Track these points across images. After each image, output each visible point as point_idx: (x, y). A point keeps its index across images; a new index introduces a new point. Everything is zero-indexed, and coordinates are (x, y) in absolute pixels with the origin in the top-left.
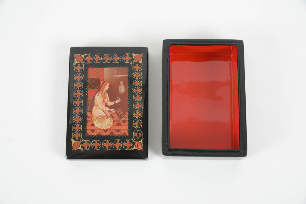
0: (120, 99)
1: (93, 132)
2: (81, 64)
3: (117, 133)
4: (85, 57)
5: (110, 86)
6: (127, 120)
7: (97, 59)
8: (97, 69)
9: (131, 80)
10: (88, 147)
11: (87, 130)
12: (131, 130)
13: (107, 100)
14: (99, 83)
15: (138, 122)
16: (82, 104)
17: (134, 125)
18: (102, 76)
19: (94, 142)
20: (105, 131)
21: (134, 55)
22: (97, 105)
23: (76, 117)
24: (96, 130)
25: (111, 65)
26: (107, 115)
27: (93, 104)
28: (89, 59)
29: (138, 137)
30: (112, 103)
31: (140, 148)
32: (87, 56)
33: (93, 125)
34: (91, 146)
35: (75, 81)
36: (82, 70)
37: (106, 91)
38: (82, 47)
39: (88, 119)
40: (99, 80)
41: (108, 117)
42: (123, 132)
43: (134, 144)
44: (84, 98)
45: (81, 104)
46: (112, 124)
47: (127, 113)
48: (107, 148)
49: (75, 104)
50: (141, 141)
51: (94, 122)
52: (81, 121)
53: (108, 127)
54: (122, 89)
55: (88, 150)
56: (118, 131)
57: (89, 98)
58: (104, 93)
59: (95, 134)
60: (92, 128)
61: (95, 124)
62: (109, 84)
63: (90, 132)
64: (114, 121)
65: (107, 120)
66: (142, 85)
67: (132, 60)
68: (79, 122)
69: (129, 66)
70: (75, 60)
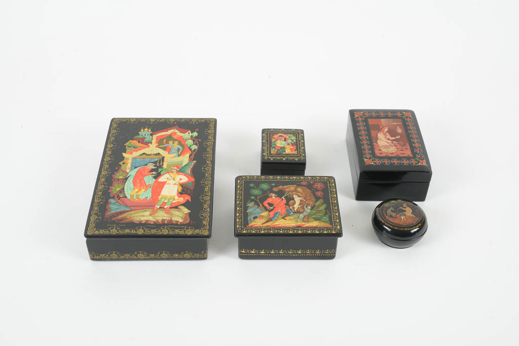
0: (399, 136)
1: (381, 154)
2: (361, 117)
4: (363, 113)
6: (409, 148)
7: (374, 114)
8: (376, 120)
9: (405, 126)
11: (376, 153)
12: (414, 153)
13: (388, 136)
14: (379, 127)
16: (368, 138)
17: (416, 151)
18: (381, 123)
19: (384, 160)
20: (392, 154)
21: (404, 113)
22: (381, 139)
23: (364, 146)
25: (386, 117)
27: (377, 139)
28: (367, 115)
29: (421, 158)
30: (393, 138)
31: (425, 164)
32: (365, 113)
34: (382, 162)
35: (358, 126)
36: (362, 120)
37: (387, 132)
39: (375, 147)
40: (379, 125)
41: (392, 146)
42: (407, 155)
43: (419, 161)
44: (369, 135)
45: (366, 139)
46: (396, 150)
47: (408, 144)
48: (396, 163)
49: (362, 139)
50: (424, 160)
51: (381, 149)
53: (394, 152)
54: (399, 130)
55: (379, 165)
56: (403, 154)
57: (373, 135)
58: (384, 133)
59: (383, 155)
62: (387, 128)
63: (379, 154)
64: (397, 148)
66: (415, 129)
67: (404, 115)
68: (368, 148)
69: (401, 118)
70: (355, 115)
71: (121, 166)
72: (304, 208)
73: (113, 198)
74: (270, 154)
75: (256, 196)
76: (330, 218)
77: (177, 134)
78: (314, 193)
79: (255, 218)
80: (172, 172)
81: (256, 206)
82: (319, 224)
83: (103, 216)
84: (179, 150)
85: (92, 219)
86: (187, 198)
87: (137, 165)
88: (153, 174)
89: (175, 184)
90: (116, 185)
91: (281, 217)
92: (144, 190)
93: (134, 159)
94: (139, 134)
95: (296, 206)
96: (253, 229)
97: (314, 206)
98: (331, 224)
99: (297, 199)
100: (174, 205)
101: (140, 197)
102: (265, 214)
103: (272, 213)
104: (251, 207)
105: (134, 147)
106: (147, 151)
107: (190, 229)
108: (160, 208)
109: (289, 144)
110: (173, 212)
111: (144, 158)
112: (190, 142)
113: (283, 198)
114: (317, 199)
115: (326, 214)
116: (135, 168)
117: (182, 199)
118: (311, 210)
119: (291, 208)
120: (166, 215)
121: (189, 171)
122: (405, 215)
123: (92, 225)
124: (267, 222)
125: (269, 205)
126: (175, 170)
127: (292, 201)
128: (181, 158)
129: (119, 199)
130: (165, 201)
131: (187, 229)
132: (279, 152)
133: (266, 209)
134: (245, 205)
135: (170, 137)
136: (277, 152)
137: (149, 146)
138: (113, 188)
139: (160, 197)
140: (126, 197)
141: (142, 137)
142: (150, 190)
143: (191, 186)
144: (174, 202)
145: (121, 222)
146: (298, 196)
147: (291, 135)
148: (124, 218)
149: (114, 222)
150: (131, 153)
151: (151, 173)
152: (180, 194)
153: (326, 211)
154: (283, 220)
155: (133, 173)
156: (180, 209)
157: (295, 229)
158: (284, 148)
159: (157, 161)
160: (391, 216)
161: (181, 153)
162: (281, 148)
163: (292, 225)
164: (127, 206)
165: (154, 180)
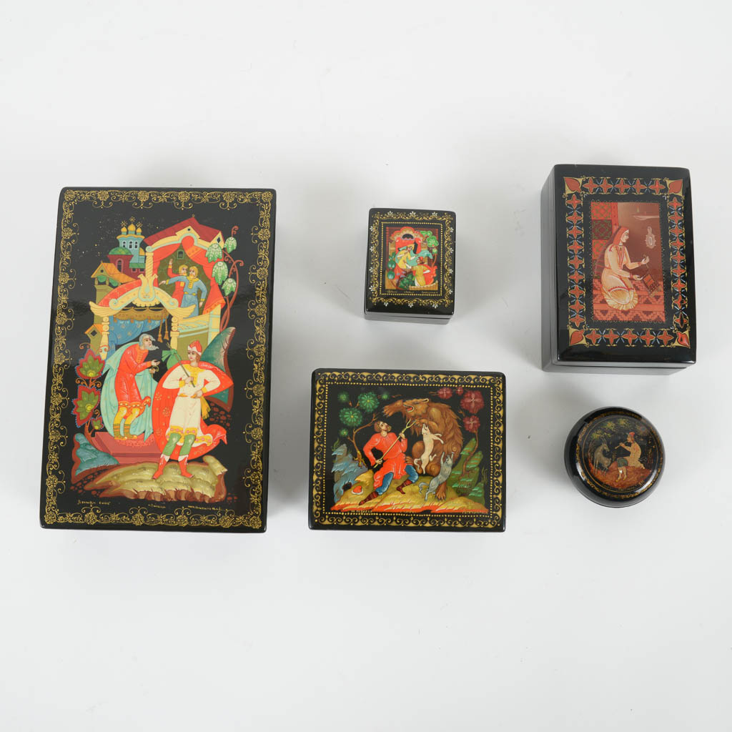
0: (648, 257)
1: (604, 315)
2: (577, 194)
3: (645, 316)
4: (583, 183)
5: (629, 235)
6: (662, 294)
7: (605, 186)
8: (607, 205)
9: (665, 225)
10: (598, 340)
11: (594, 311)
12: (669, 312)
13: (626, 259)
14: (611, 229)
15: (680, 297)
16: (584, 266)
17: (675, 305)
18: (616, 216)
19: (607, 332)
21: (668, 182)
22: (609, 268)
23: (574, 288)
24: (609, 312)
25: (630, 197)
26: (627, 284)
27: (602, 266)
28: (591, 186)
29: (682, 324)
30: (636, 265)
31: (686, 343)
32: (587, 181)
33: (604, 302)
34: (602, 339)
35: (569, 225)
36: (579, 205)
37: (624, 244)
38: (577, 165)
39: (594, 292)
40: (611, 223)
41: (629, 289)
42: (656, 317)
43: (675, 336)
44: (587, 254)
45: (581, 265)
46: (637, 302)
47: (661, 283)
48: (630, 342)
49: (570, 265)
50: (687, 332)
51: (606, 297)
52: (583, 295)
53: (630, 307)
55: (597, 345)
56: (647, 313)
57: (595, 256)
58: (620, 247)
59: (608, 318)
60: (603, 307)
61: (607, 301)
62: (627, 231)
63: (600, 314)
64: (639, 297)
65: (628, 294)
66: (684, 235)
67: (666, 190)
68: (580, 296)
69: (660, 199)
70: (567, 188)
71: (89, 341)
72: (439, 465)
73: (82, 431)
74: (384, 290)
75: (350, 429)
76: (486, 488)
77: (195, 244)
78: (461, 423)
79: (347, 487)
80: (189, 362)
81: (350, 456)
82: (465, 506)
83: (68, 477)
84: (199, 292)
85: (50, 487)
86: (219, 435)
87: (120, 339)
88: (151, 367)
89: (195, 396)
90: (85, 395)
91: (395, 486)
92: (136, 412)
93: (113, 319)
94: (117, 244)
95: (426, 457)
96: (342, 516)
97: (460, 456)
98: (487, 506)
99: (429, 439)
100: (196, 455)
101: (132, 432)
102: (365, 477)
103: (379, 476)
104: (341, 459)
105: (110, 285)
106: (135, 296)
107: (228, 514)
108: (170, 460)
109: (422, 263)
110: (194, 473)
111: (132, 319)
112: (221, 270)
113: (402, 435)
114: (467, 436)
115: (479, 480)
116: (118, 347)
117: (209, 436)
118: (453, 467)
119: (416, 461)
120: (181, 479)
121: (220, 359)
122: (626, 465)
123: (52, 501)
124: (369, 498)
125: (374, 456)
126: (194, 356)
127: (418, 445)
128: (205, 317)
129: (93, 435)
130: (180, 444)
131: (223, 514)
132: (401, 284)
133: (369, 466)
134: (330, 451)
135: (179, 253)
136: (398, 284)
137: (140, 284)
138: (79, 403)
139: (168, 431)
140: (104, 430)
141: (123, 253)
142: (149, 410)
143: (225, 399)
144: (195, 445)
145: (101, 496)
146: (432, 431)
147: (429, 233)
148: (107, 487)
149: (88, 496)
150: (106, 303)
151: (148, 364)
152: (207, 422)
153: (480, 472)
154: (398, 494)
155: (113, 363)
156: (207, 464)
157: (420, 518)
158: (410, 273)
159: (159, 327)
160: (600, 466)
161: (204, 303)
162: (407, 274)
163: (415, 507)
164: (108, 454)
165: (155, 383)
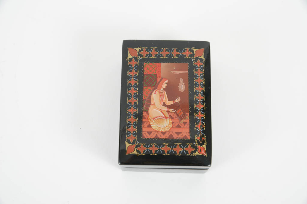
0: (179, 98)
1: (150, 135)
2: (135, 58)
3: (176, 135)
4: (140, 51)
5: (168, 83)
6: (188, 121)
7: (154, 53)
8: (154, 65)
9: (191, 77)
10: (144, 151)
11: (143, 132)
12: (193, 132)
13: (165, 99)
14: (156, 80)
15: (200, 123)
16: (137, 103)
17: (196, 127)
18: (160, 72)
19: (151, 146)
20: (164, 133)
21: (195, 50)
22: (154, 105)
23: (130, 117)
24: (153, 132)
25: (169, 60)
26: (165, 115)
27: (149, 103)
28: (144, 53)
29: (201, 141)
30: (171, 103)
31: (204, 153)
32: (142, 50)
33: (149, 126)
34: (147, 150)
35: (129, 78)
36: (136, 65)
37: (164, 89)
38: (137, 40)
39: (144, 120)
40: (156, 76)
41: (166, 118)
42: (184, 135)
43: (196, 148)
44: (140, 96)
45: (135, 103)
46: (171, 126)
47: (188, 114)
48: (166, 153)
49: (129, 103)
50: (204, 146)
51: (151, 123)
52: (136, 122)
53: (167, 129)
54: (182, 87)
55: (144, 154)
56: (178, 133)
57: (145, 97)
58: (161, 91)
59: (152, 136)
60: (149, 130)
61: (152, 125)
62: (167, 81)
63: (147, 134)
64: (173, 123)
65: (165, 121)
66: (204, 83)
67: (193, 55)
68: (134, 122)
69: (189, 61)
70: (129, 54)
